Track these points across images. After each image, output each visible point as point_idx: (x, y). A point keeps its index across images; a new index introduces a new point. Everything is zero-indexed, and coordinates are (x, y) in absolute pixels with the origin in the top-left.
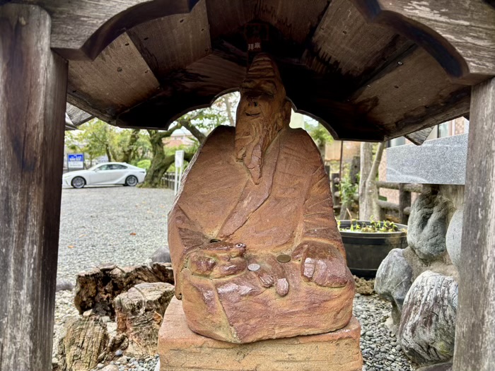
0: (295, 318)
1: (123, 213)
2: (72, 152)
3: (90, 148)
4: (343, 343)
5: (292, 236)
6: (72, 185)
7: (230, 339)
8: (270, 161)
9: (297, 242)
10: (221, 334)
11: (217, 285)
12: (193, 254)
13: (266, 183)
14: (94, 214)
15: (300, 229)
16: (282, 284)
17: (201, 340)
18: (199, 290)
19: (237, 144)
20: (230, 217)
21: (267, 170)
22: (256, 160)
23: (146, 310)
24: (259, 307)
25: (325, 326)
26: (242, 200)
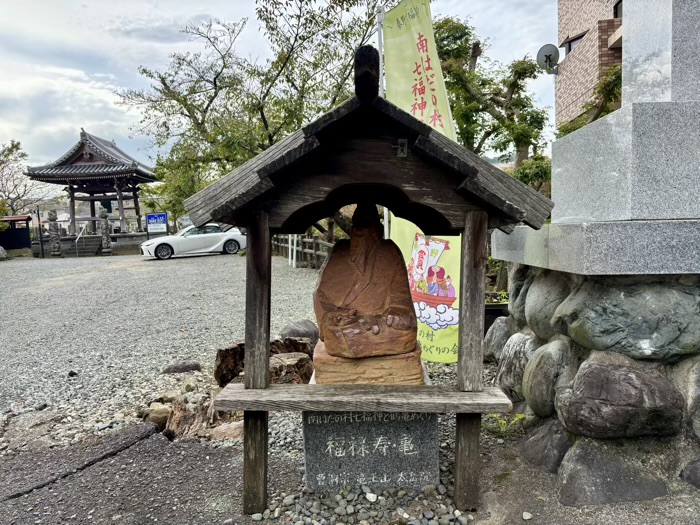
0: (383, 345)
1: (231, 290)
2: (149, 210)
3: (174, 205)
4: (410, 360)
5: (384, 304)
6: (156, 255)
7: (350, 356)
8: (370, 261)
9: (387, 307)
10: (346, 354)
11: (343, 329)
12: (329, 315)
13: (368, 274)
14: (195, 293)
15: (388, 300)
16: (376, 328)
17: (335, 358)
18: (333, 332)
19: (351, 253)
20: (348, 295)
21: (369, 268)
22: (362, 262)
23: (287, 373)
24: (364, 340)
25: (399, 349)
26: (354, 285)
